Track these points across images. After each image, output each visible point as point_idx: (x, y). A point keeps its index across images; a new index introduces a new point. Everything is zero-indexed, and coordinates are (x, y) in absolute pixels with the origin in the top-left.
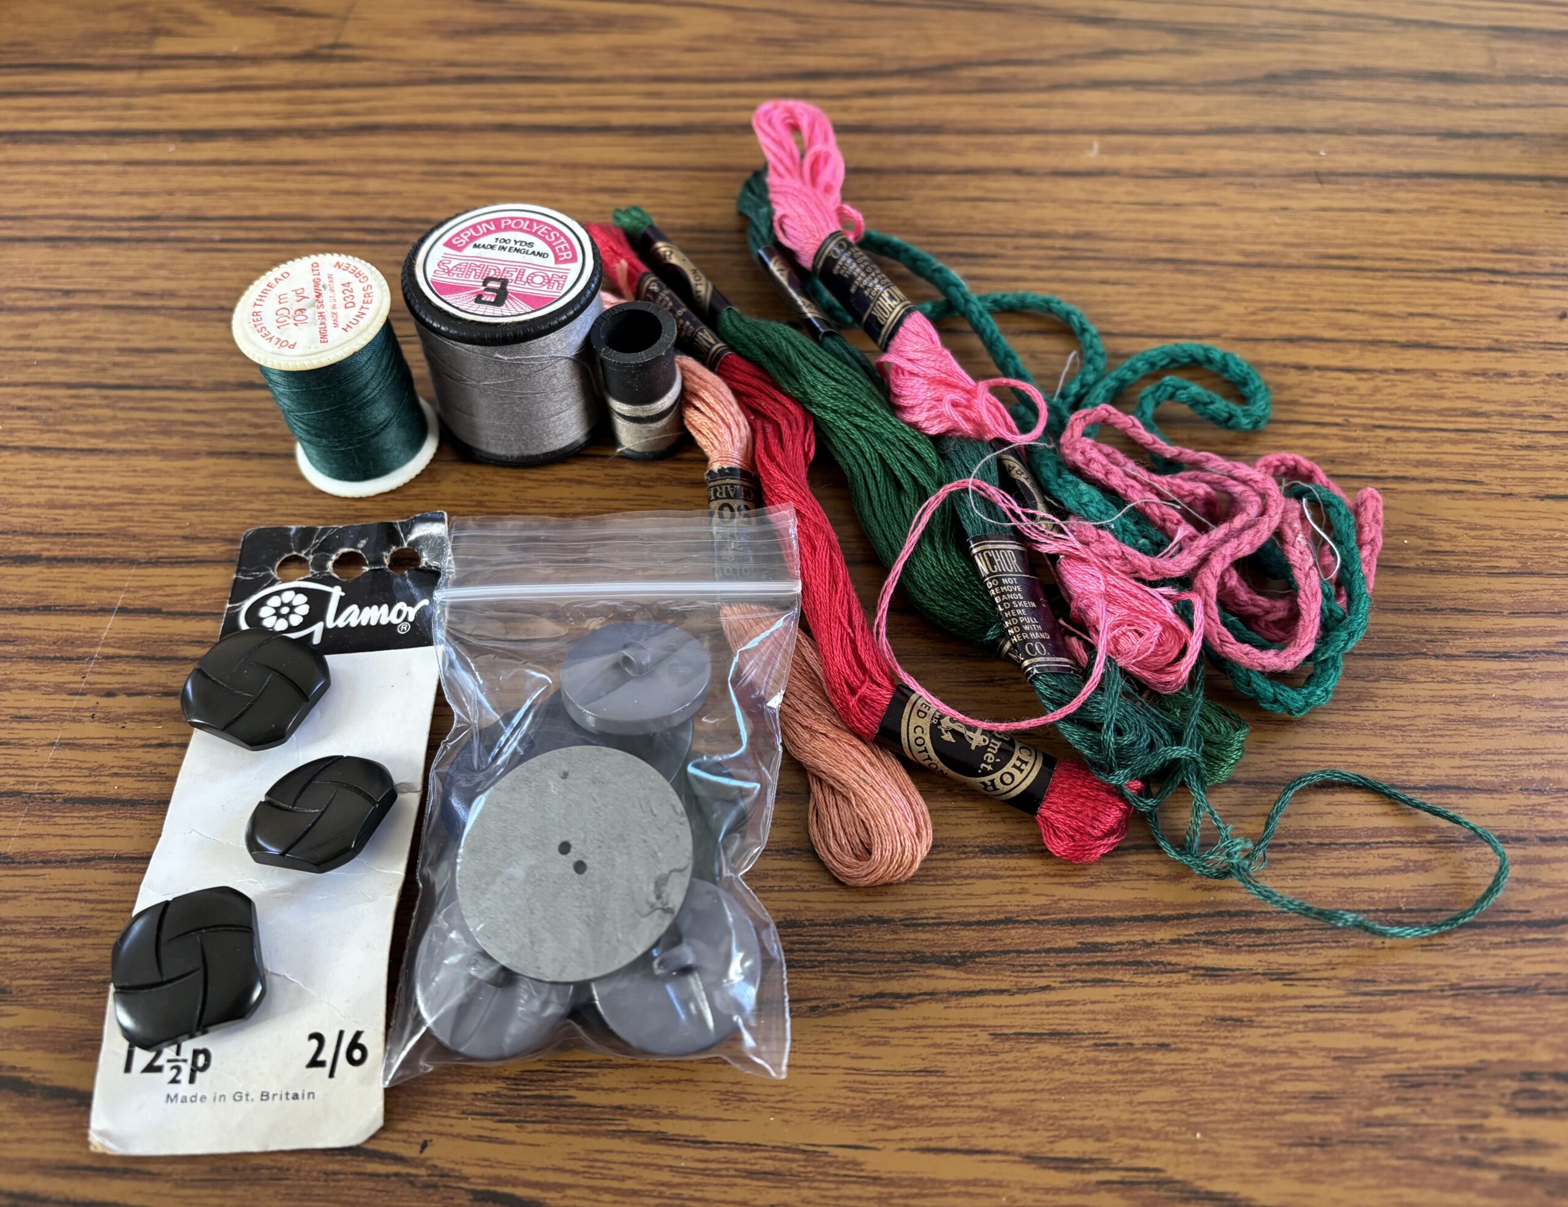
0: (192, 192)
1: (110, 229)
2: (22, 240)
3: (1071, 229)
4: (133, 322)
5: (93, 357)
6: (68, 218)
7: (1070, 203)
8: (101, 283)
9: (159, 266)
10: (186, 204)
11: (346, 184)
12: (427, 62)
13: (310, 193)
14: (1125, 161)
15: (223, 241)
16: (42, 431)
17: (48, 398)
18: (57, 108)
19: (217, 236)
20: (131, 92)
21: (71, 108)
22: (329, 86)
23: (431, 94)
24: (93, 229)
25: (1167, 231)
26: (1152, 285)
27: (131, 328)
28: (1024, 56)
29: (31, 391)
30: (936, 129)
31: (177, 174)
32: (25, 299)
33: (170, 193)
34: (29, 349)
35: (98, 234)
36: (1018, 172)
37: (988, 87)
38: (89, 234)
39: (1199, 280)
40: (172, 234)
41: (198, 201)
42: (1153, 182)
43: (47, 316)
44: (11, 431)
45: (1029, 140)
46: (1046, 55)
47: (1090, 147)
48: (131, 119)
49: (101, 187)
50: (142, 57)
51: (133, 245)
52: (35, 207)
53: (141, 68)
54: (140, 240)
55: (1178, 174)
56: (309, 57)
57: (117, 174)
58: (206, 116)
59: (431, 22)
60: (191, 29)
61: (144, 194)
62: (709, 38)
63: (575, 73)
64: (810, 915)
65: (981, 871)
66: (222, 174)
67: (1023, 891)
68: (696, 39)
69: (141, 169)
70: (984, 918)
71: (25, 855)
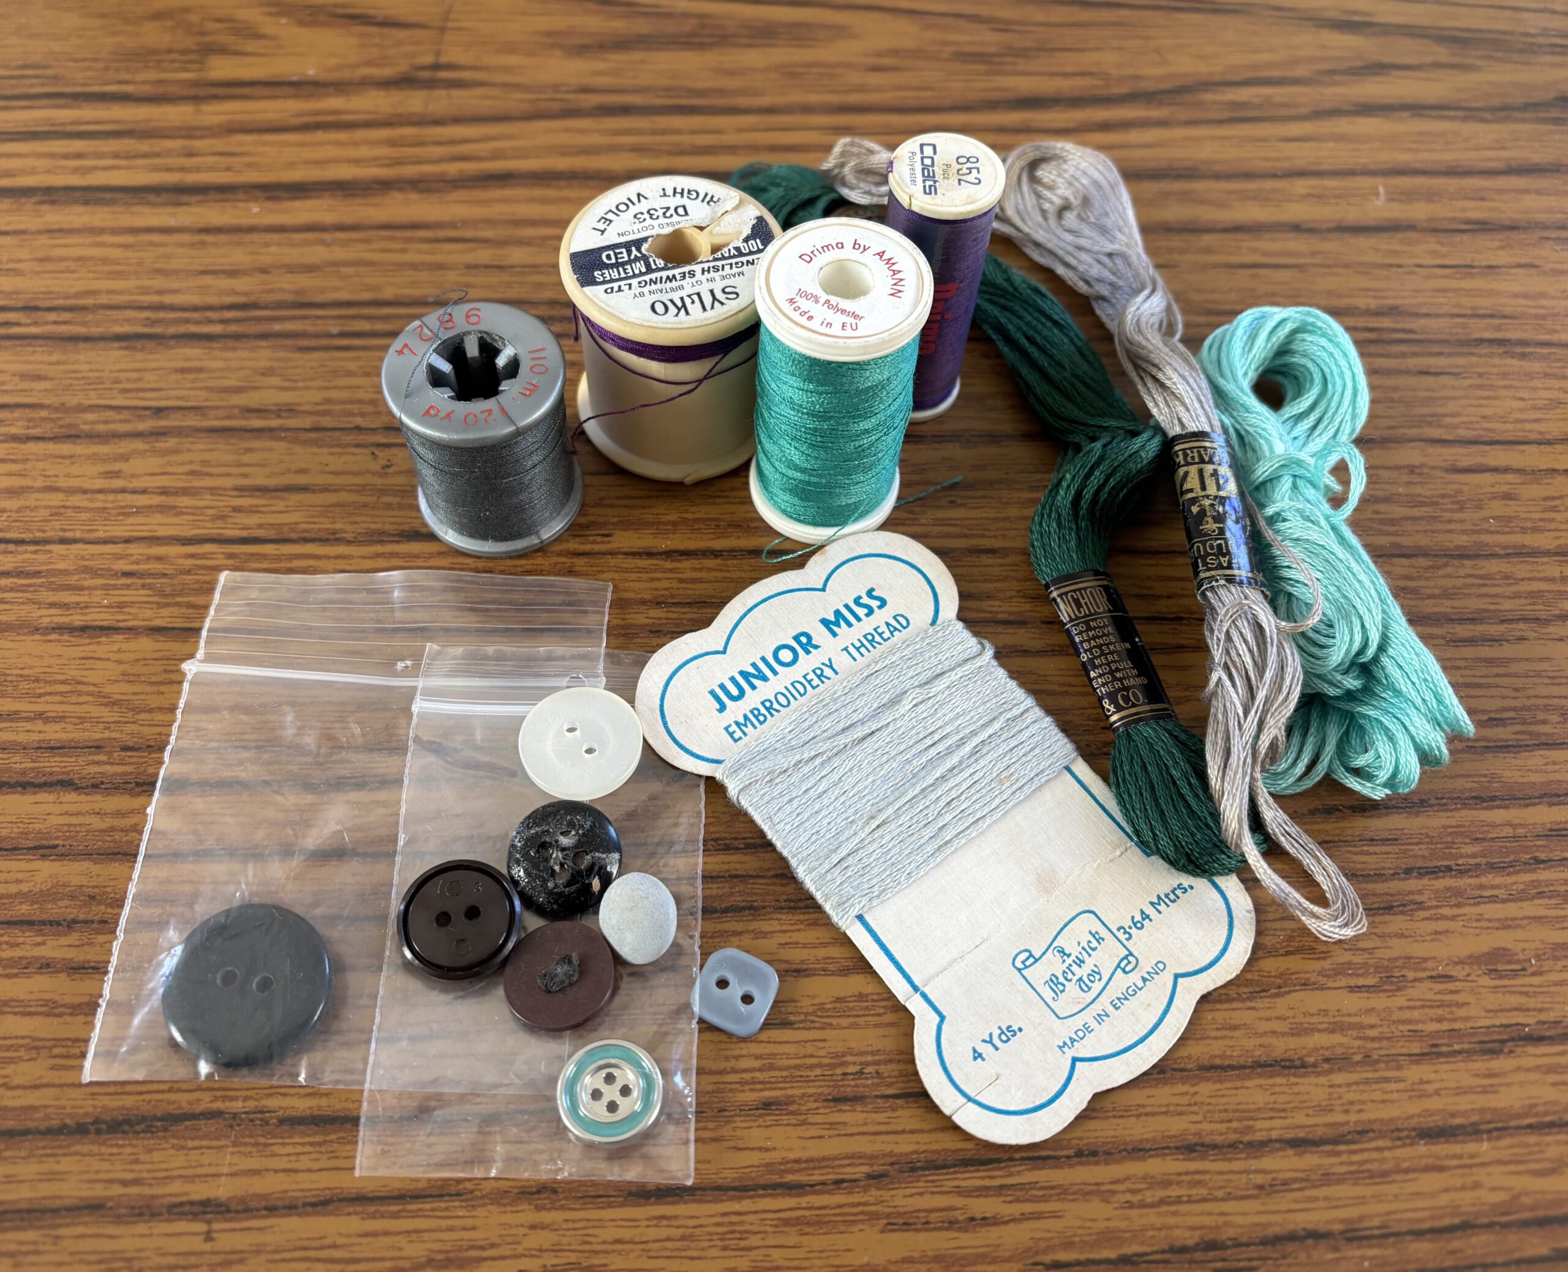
0: (292, 269)
1: (198, 323)
2: (87, 339)
3: (1373, 303)
4: (249, 450)
5: (206, 500)
6: (141, 308)
7: (1366, 269)
8: (198, 397)
9: (268, 372)
10: (287, 285)
11: (484, 255)
12: (556, 88)
13: (441, 267)
14: (1419, 211)
15: (343, 335)
16: (160, 606)
17: (159, 559)
18: (99, 156)
19: (335, 330)
20: (190, 132)
21: (116, 156)
22: (438, 122)
23: (567, 130)
24: (174, 322)
25: (1485, 303)
26: (1481, 375)
27: (247, 458)
28: (1276, 73)
29: (135, 550)
30: (1189, 173)
31: (267, 245)
32: (106, 422)
33: (264, 271)
34: (123, 491)
35: (182, 329)
36: (1297, 228)
37: (1239, 115)
38: (172, 330)
39: (1536, 366)
40: (277, 327)
41: (304, 281)
42: (1457, 238)
43: (139, 445)
44: (121, 606)
45: (1301, 186)
46: (1301, 71)
47: (1377, 194)
48: (197, 169)
49: (175, 264)
50: (195, 84)
51: (231, 343)
52: (94, 293)
53: (197, 99)
54: (238, 337)
55: (1483, 227)
56: (405, 82)
57: (193, 245)
58: (291, 165)
59: (550, 34)
60: (251, 46)
61: (233, 273)
62: (895, 52)
63: (742, 101)
64: (1231, 1232)
65: (1423, 1162)
66: (323, 243)
67: (1476, 1186)
68: (879, 54)
69: (222, 238)
70: (1438, 1224)
71: (242, 1200)
